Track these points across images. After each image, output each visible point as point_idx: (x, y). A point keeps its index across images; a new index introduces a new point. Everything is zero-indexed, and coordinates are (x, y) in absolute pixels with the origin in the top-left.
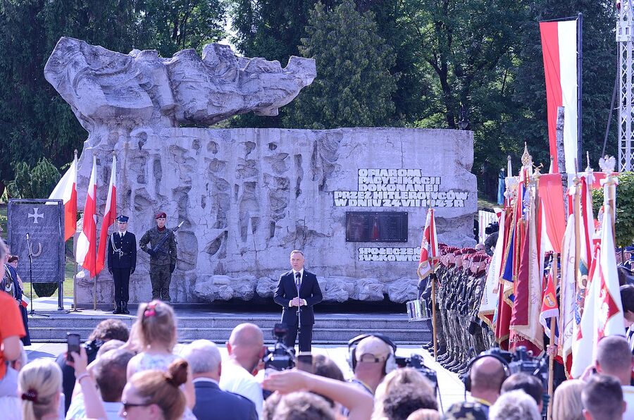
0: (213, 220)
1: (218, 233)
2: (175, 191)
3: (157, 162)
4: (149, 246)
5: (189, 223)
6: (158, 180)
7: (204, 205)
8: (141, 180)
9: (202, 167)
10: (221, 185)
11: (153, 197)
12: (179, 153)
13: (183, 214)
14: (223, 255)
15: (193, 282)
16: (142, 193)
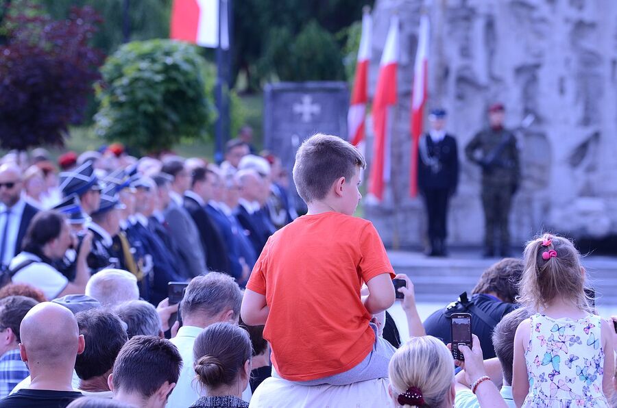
0: (576, 113)
1: (583, 134)
2: (519, 70)
3: (490, 25)
4: (478, 154)
5: (538, 120)
6: (491, 53)
7: (562, 91)
8: (465, 52)
9: (560, 33)
10: (590, 60)
11: (482, 78)
12: (523, 12)
13: (530, 105)
14: (591, 169)
15: (546, 209)
16: (467, 74)
